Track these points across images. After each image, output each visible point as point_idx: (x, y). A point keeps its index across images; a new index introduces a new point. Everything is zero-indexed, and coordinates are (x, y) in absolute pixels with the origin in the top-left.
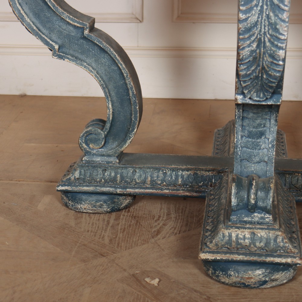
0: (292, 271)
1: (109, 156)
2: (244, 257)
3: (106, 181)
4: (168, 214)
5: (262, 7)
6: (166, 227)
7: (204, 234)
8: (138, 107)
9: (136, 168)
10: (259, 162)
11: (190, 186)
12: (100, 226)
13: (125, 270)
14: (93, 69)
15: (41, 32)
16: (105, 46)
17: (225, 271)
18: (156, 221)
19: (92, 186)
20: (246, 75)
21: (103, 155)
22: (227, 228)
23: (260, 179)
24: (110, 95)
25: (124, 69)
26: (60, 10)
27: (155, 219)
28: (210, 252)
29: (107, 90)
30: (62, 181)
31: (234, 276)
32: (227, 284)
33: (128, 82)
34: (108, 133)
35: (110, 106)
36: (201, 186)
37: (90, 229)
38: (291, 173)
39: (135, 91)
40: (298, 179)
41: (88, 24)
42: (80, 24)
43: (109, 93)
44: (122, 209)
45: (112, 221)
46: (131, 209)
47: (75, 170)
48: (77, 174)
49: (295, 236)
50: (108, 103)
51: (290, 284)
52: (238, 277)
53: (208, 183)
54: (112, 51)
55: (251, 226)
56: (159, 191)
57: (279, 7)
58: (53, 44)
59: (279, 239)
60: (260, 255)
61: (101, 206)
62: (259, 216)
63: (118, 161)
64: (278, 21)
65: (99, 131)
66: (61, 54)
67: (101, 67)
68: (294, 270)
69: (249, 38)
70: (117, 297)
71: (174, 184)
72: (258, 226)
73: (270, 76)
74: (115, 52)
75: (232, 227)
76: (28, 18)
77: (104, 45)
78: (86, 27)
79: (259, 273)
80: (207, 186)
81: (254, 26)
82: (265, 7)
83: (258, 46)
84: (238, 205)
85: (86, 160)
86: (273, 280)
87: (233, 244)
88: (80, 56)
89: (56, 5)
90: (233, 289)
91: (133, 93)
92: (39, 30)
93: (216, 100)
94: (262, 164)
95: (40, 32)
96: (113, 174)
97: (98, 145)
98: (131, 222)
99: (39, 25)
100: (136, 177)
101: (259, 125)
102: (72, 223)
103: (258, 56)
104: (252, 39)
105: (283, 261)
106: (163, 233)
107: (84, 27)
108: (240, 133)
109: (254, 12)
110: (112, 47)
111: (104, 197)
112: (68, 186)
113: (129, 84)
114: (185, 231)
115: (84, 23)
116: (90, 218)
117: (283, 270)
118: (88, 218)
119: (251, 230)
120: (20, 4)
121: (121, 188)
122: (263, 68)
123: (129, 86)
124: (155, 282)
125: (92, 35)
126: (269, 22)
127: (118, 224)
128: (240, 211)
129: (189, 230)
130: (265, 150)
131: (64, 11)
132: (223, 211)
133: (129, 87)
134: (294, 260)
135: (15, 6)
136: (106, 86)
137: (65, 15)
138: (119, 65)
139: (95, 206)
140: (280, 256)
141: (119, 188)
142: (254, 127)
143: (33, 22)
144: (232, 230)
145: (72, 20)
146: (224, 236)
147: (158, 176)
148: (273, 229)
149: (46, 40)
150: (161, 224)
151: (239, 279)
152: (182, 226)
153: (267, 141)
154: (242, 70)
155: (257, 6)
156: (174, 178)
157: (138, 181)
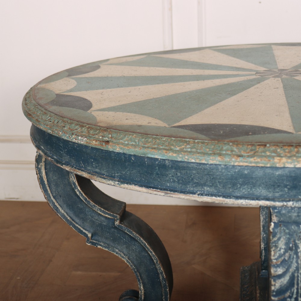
8: (168, 290)
14: (125, 255)
15: (75, 222)
16: (135, 236)
24: (141, 278)
25: (154, 256)
26: (92, 203)
29: (138, 274)
33: (159, 267)
39: (165, 275)
41: (118, 217)
42: (111, 216)
43: (141, 276)
50: (139, 285)
54: (142, 240)
58: (87, 232)
66: (93, 241)
67: (132, 253)
74: (145, 241)
76: (62, 209)
77: (134, 234)
78: (117, 218)
88: (111, 244)
89: (88, 199)
91: (163, 277)
92: (73, 220)
95: (73, 222)
99: (72, 215)
107: (115, 219)
110: (141, 235)
113: (159, 269)
115: (115, 215)
120: (54, 197)
125: (123, 226)
131: (95, 205)
133: (159, 271)
135: (50, 199)
136: (137, 270)
137: (97, 208)
138: (149, 252)
143: (67, 213)
145: (103, 212)
149: (79, 229)
155: (290, 297)
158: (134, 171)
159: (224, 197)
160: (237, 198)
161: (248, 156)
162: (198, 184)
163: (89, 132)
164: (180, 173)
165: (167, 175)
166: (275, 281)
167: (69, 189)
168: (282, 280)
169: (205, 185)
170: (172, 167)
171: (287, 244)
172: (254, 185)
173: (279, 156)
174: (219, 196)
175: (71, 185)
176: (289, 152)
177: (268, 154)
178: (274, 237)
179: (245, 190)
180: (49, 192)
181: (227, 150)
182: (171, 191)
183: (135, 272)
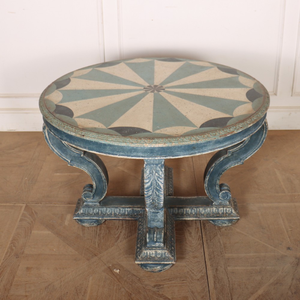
1: (95, 202)
2: (153, 262)
3: (94, 214)
4: (122, 225)
5: (153, 190)
6: (122, 234)
7: (137, 249)
8: (106, 184)
9: (107, 207)
10: (157, 222)
11: (131, 216)
12: (94, 235)
13: (105, 264)
14: (86, 169)
16: (90, 161)
17: (145, 267)
18: (117, 230)
19: (89, 217)
21: (92, 202)
22: (146, 250)
23: (158, 230)
24: (94, 179)
25: (99, 169)
26: (70, 147)
27: (117, 228)
28: (139, 261)
29: (93, 177)
30: (75, 215)
31: (149, 269)
33: (102, 174)
34: (94, 193)
35: (94, 183)
36: (135, 215)
37: (89, 238)
38: (173, 208)
39: (105, 177)
40: (176, 210)
45: (98, 231)
46: (106, 222)
47: (81, 209)
48: (82, 211)
49: (173, 248)
51: (172, 268)
53: (138, 213)
54: (94, 162)
55: (155, 249)
56: (118, 218)
57: (160, 190)
58: (68, 160)
59: (166, 254)
60: (159, 261)
61: (93, 224)
62: (158, 244)
63: (99, 204)
64: (160, 194)
65: (90, 193)
66: (71, 164)
70: (103, 282)
71: (124, 215)
72: (158, 249)
75: (148, 249)
76: (56, 150)
79: (159, 268)
82: (154, 190)
83: (153, 201)
84: (149, 241)
85: (85, 204)
86: (164, 269)
87: (148, 256)
88: (80, 165)
90: (149, 273)
92: (61, 155)
94: (159, 222)
96: (97, 211)
97: (90, 198)
98: (107, 231)
99: (61, 153)
100: (107, 212)
102: (81, 234)
103: (153, 203)
105: (168, 263)
106: (121, 238)
111: (94, 221)
112: (78, 217)
114: (129, 237)
116: (89, 229)
117: (167, 266)
119: (155, 250)
120: (52, 145)
121: (101, 217)
122: (155, 206)
123: (102, 176)
124: (118, 271)
125: (85, 156)
126: (156, 194)
127: (101, 233)
128: (151, 243)
129: (131, 236)
130: (160, 217)
132: (144, 240)
134: (172, 262)
137: (73, 149)
138: (97, 168)
139: (90, 224)
140: (167, 261)
141: (100, 217)
143: (58, 152)
144: (148, 251)
145: (76, 151)
146: (144, 254)
148: (164, 249)
149: (64, 159)
150: (119, 232)
151: (151, 270)
152: (128, 233)
155: (151, 190)
156: (124, 212)
157: (108, 214)
158: (94, 146)
159: (127, 156)
160: (132, 156)
161: (135, 143)
162: (118, 152)
163: (75, 130)
164: (111, 147)
165: (106, 148)
166: (146, 184)
167: (59, 141)
168: (148, 184)
169: (120, 152)
171: (150, 171)
172: (138, 152)
173: (146, 143)
174: (126, 156)
176: (149, 142)
177: (142, 142)
178: (145, 169)
179: (135, 154)
180: (50, 142)
181: (128, 141)
182: (108, 154)
183: (91, 177)
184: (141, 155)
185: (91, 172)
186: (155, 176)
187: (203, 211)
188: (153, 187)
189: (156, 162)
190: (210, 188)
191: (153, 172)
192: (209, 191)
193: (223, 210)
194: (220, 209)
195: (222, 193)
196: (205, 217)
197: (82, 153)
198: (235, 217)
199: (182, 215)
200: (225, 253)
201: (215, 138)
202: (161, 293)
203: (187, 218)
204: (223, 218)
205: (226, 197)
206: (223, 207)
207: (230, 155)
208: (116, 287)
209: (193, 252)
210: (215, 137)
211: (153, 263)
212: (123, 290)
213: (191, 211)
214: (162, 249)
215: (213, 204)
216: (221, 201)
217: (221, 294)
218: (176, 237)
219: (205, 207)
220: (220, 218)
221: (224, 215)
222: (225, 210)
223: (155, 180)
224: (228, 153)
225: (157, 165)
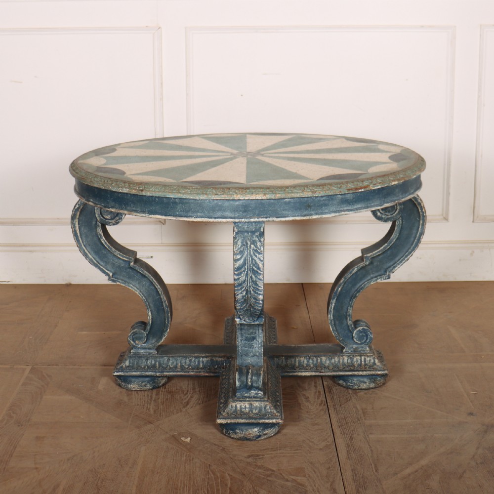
0: (277, 427)
1: (150, 349)
3: (148, 367)
4: (194, 389)
5: (247, 272)
6: (193, 399)
7: (219, 406)
8: (169, 314)
9: (170, 357)
10: (253, 356)
11: (209, 369)
12: (146, 401)
13: (167, 433)
14: (137, 288)
17: (234, 430)
18: (185, 395)
19: (139, 371)
20: (240, 309)
21: (145, 349)
22: (234, 401)
23: (254, 368)
24: (149, 306)
25: (159, 288)
26: (113, 249)
27: (185, 393)
28: (223, 419)
29: (147, 304)
30: (117, 369)
31: (240, 433)
32: (235, 439)
34: (149, 333)
35: (150, 314)
36: (216, 368)
37: (139, 403)
38: (278, 357)
39: (167, 303)
40: (282, 361)
41: (133, 259)
42: (127, 259)
44: (161, 387)
45: (154, 396)
46: (167, 386)
47: (126, 360)
48: (127, 363)
49: (278, 404)
51: (276, 436)
52: (242, 433)
53: (221, 366)
55: (249, 399)
56: (187, 373)
57: (257, 272)
58: (109, 272)
59: (268, 407)
60: (256, 419)
61: (145, 385)
62: (254, 392)
63: (156, 352)
64: (257, 280)
65: (142, 331)
66: (114, 279)
67: (143, 287)
68: (279, 427)
69: (241, 289)
70: (163, 452)
71: (197, 368)
72: (254, 399)
73: (255, 309)
74: (152, 277)
75: (237, 401)
76: (90, 254)
77: (145, 272)
79: (255, 430)
80: (220, 368)
81: (243, 283)
82: (249, 272)
83: (247, 293)
84: (240, 386)
85: (133, 353)
86: (265, 434)
87: (238, 412)
88: (127, 280)
90: (240, 442)
91: (166, 305)
92: (98, 263)
93: (226, 284)
94: (255, 357)
95: (99, 265)
96: (153, 362)
97: (142, 341)
98: (168, 396)
99: (98, 259)
100: (170, 364)
101: (252, 333)
102: (126, 399)
103: (247, 298)
104: (243, 290)
105: (271, 421)
106: (191, 403)
107: (130, 261)
108: (240, 338)
109: (243, 275)
110: (150, 273)
111: (147, 379)
112: (121, 372)
113: (163, 298)
114: (206, 402)
116: (138, 394)
117: (271, 427)
118: (137, 395)
119: (250, 402)
120: (84, 246)
121: (160, 372)
122: (250, 305)
124: (188, 440)
125: (136, 266)
126: (252, 280)
127: (159, 398)
128: (242, 390)
129: (209, 401)
130: (257, 348)
131: (116, 251)
132: (231, 389)
133: (163, 300)
135: (81, 247)
136: (147, 301)
137: (117, 253)
138: (156, 286)
139: (141, 386)
140: (268, 419)
141: (158, 372)
142: (249, 334)
143: (94, 258)
144: (237, 403)
145: (122, 256)
146: (232, 407)
147: (186, 362)
148: (264, 401)
149: (103, 270)
150: (189, 397)
151: (243, 435)
152: (203, 398)
153: (257, 343)
154: (238, 306)
155: (244, 271)
156: (197, 364)
157: (171, 367)
158: (158, 207)
159: (208, 218)
160: (215, 218)
161: (221, 194)
162: (194, 212)
163: (129, 186)
164: (185, 206)
165: (177, 208)
166: (236, 262)
167: (96, 239)
168: (240, 261)
169: (198, 212)
170: (180, 203)
171: (242, 242)
172: (224, 211)
173: (236, 193)
174: (206, 218)
175: (98, 237)
176: (241, 192)
177: (231, 193)
178: (235, 239)
179: (219, 214)
180: (81, 242)
181: (210, 191)
182: (179, 216)
183: (145, 302)
184: (230, 214)
185: (145, 295)
186: (250, 248)
187: (328, 362)
188: (248, 266)
189: (251, 227)
190: (337, 322)
191: (247, 244)
192: (336, 328)
193: (361, 360)
194: (355, 359)
195: (357, 331)
196: (330, 371)
197: (132, 259)
198: (380, 371)
199: (293, 368)
200: (365, 419)
201: (341, 192)
202: (259, 464)
203: (302, 372)
204: (361, 373)
205: (365, 338)
206: (361, 356)
207: (367, 263)
208: (185, 458)
209: (312, 419)
210: (341, 190)
211: (247, 421)
212: (196, 460)
213: (308, 362)
214: (261, 399)
215: (344, 350)
216: (356, 346)
217: (359, 465)
218: (283, 402)
219: (330, 356)
220: (356, 373)
221: (361, 367)
222: (363, 360)
223: (251, 256)
224: (364, 260)
225: (253, 233)
